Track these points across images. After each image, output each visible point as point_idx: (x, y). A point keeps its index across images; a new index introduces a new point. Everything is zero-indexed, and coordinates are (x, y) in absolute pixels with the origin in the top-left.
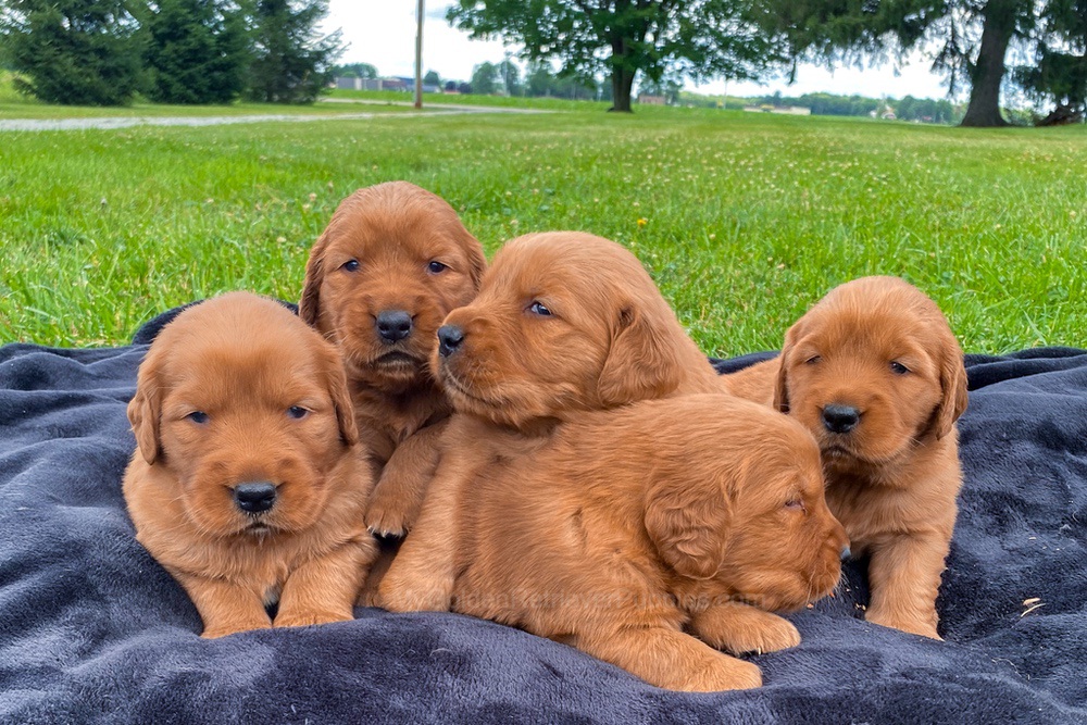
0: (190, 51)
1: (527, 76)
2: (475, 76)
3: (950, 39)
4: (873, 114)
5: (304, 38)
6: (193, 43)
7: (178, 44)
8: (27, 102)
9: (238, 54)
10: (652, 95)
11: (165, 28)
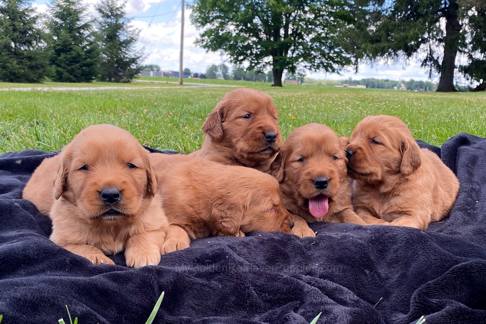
0: (72, 58)
1: (233, 71)
2: (208, 71)
3: (429, 53)
4: (395, 88)
5: (127, 52)
6: (74, 54)
7: (66, 55)
9: (95, 59)
10: (290, 80)
11: (60, 47)
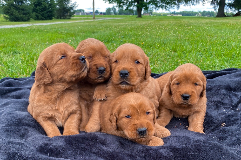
0: (42, 8)
1: (118, 10)
2: (106, 11)
4: (196, 15)
5: (68, 4)
6: (43, 6)
7: (40, 7)
8: (7, 21)
9: (53, 8)
10: (146, 13)
11: (36, 3)
